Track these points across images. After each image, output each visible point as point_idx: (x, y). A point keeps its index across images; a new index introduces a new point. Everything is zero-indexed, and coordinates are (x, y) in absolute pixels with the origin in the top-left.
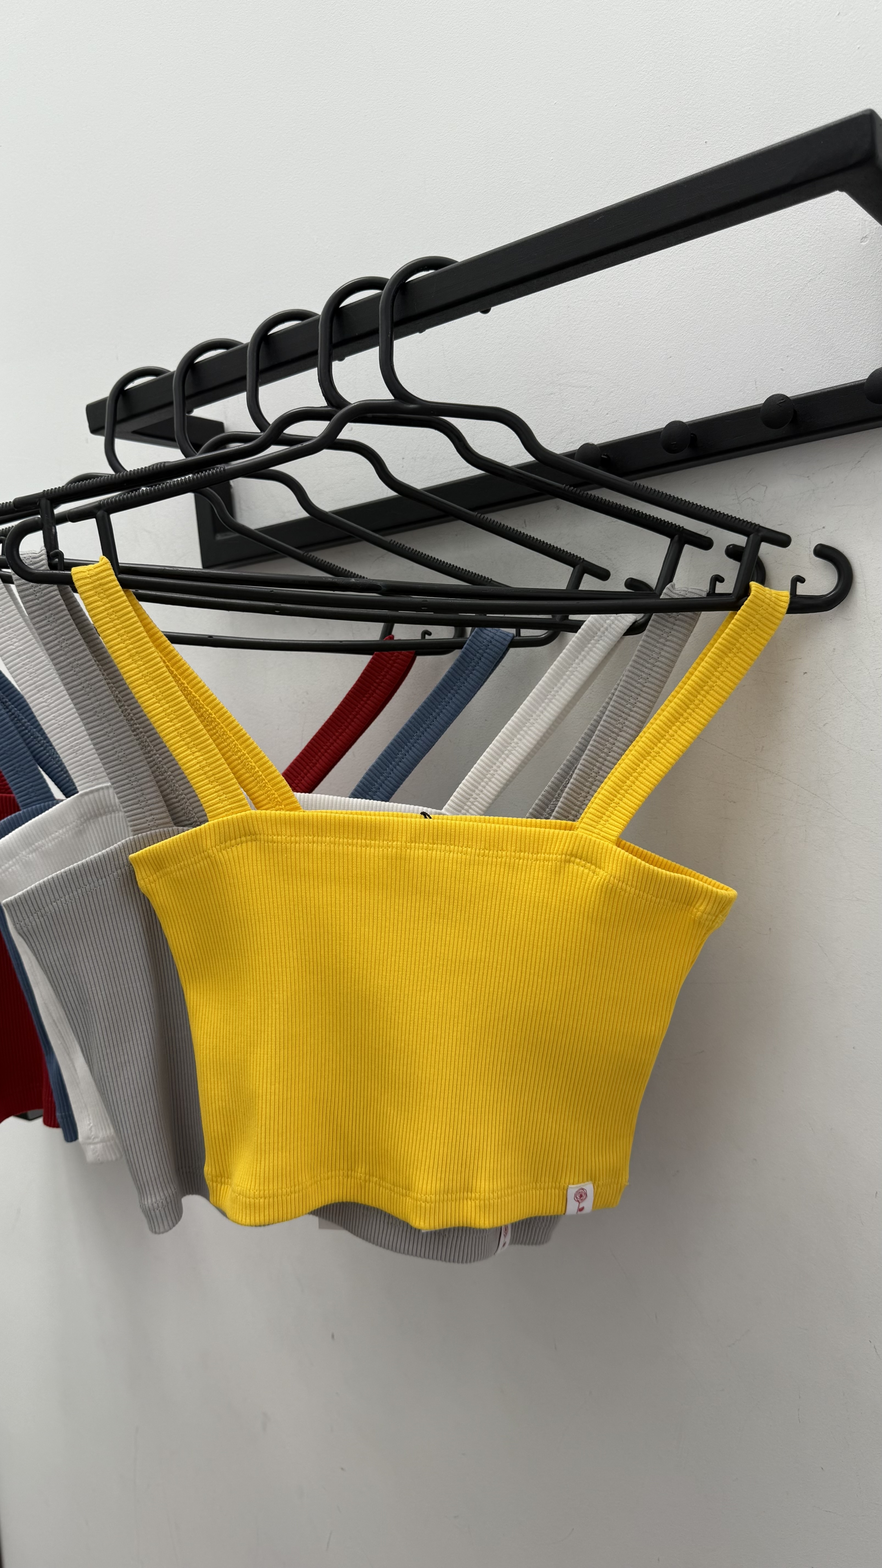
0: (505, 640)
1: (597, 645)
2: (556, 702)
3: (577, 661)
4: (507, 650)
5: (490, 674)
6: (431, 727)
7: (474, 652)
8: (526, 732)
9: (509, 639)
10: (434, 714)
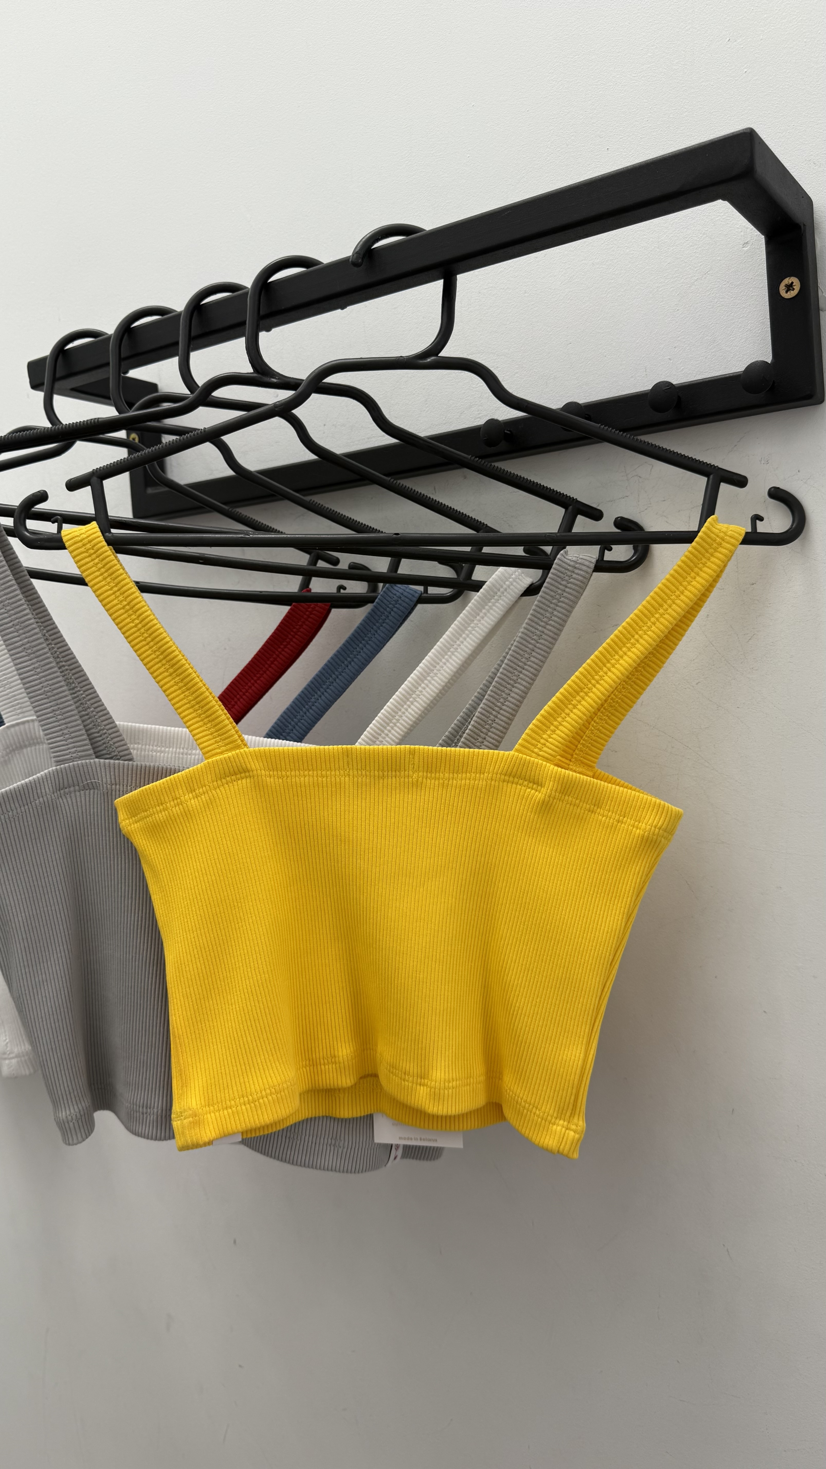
0: (413, 596)
1: (497, 604)
2: (458, 655)
3: (478, 618)
4: (415, 606)
5: (399, 627)
6: (343, 674)
7: (384, 606)
8: (430, 682)
9: (417, 595)
10: (346, 662)
